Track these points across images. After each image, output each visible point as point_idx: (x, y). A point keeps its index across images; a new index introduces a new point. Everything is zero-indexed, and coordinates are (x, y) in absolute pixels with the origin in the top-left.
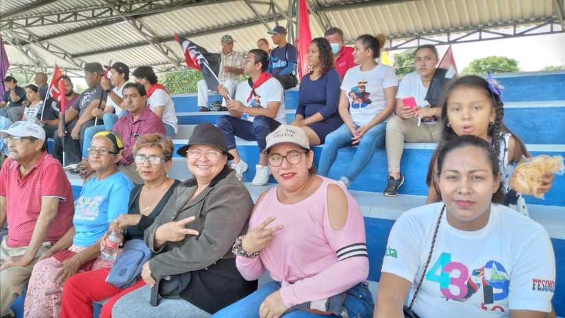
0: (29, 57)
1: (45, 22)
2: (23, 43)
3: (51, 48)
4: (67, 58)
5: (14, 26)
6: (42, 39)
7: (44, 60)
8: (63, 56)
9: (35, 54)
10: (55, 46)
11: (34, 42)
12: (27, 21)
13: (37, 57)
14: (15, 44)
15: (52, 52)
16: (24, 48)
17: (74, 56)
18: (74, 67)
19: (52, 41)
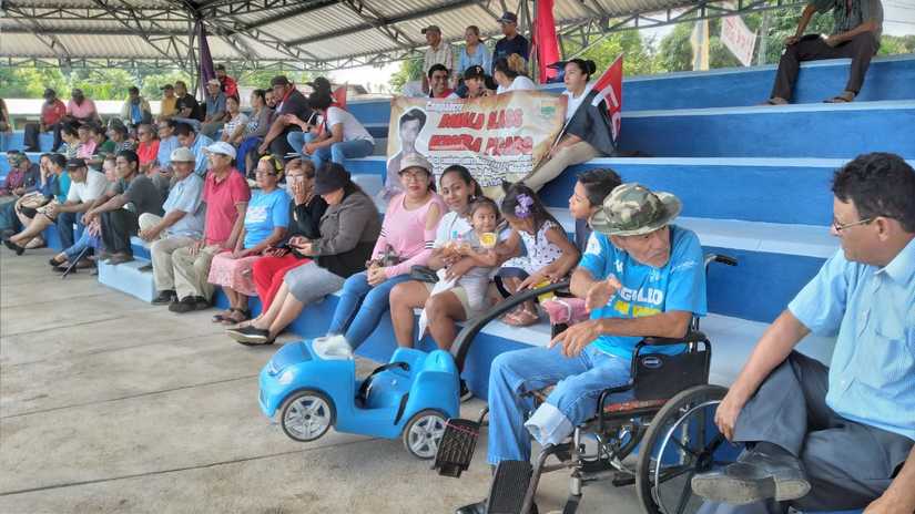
0: (236, 48)
1: (252, 8)
2: (229, 33)
3: (261, 37)
4: (281, 48)
5: (218, 14)
6: (250, 26)
7: (253, 51)
8: (275, 45)
9: (243, 44)
10: (265, 34)
11: (240, 30)
12: (231, 8)
13: (246, 48)
14: (219, 34)
15: (263, 42)
16: (231, 39)
17: (289, 44)
18: (290, 57)
19: (262, 28)
